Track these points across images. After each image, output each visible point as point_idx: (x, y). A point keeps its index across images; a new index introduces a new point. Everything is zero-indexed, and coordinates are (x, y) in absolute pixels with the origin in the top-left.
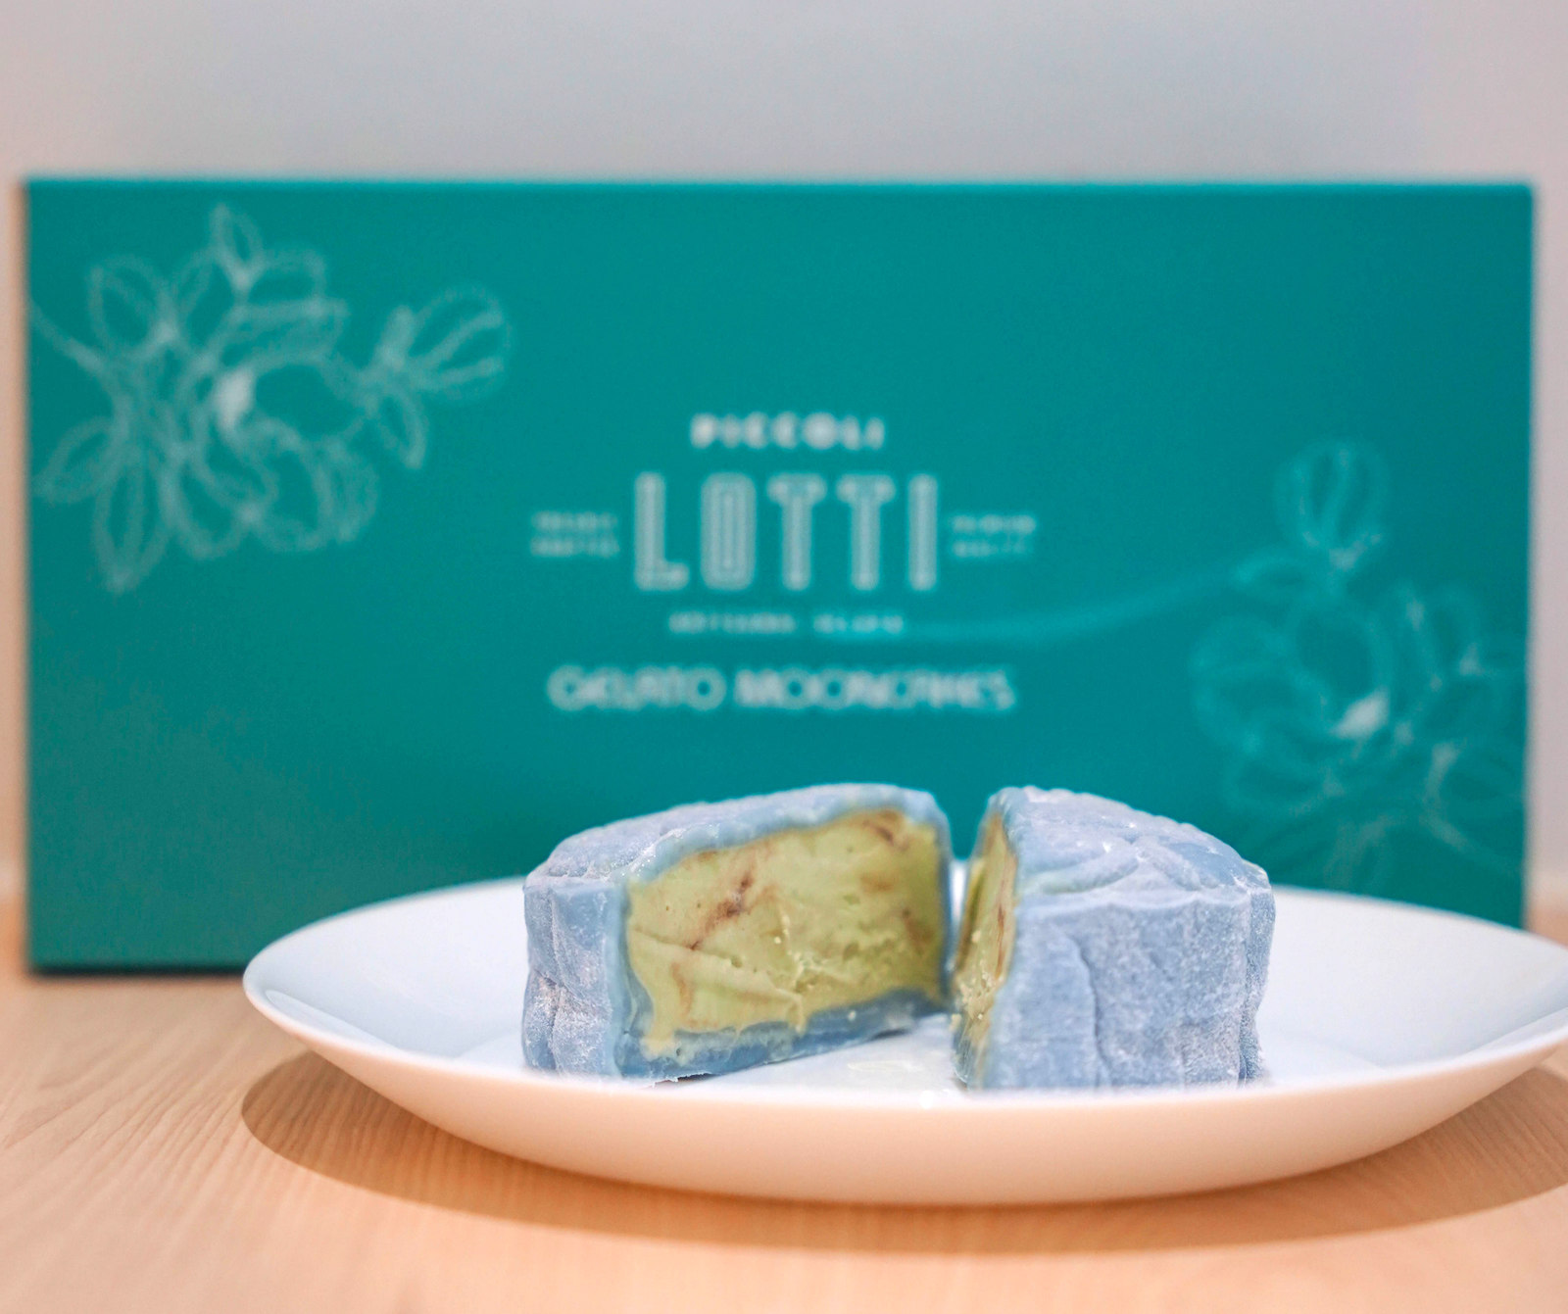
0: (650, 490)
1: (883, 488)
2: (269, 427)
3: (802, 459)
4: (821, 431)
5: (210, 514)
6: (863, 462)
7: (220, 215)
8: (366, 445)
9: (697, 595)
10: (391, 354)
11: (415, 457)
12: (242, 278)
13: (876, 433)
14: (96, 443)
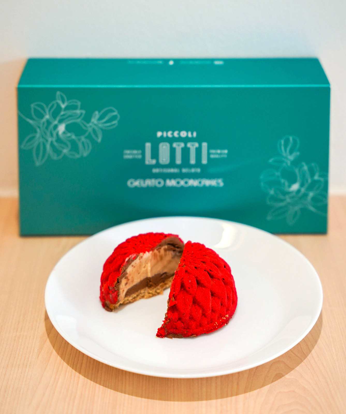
0: (148, 145)
1: (197, 145)
2: (69, 134)
3: (180, 139)
4: (183, 134)
5: (58, 152)
6: (192, 140)
7: (58, 93)
8: (89, 137)
9: (158, 165)
10: (94, 120)
11: (99, 140)
12: (63, 106)
13: (195, 134)
14: (33, 137)
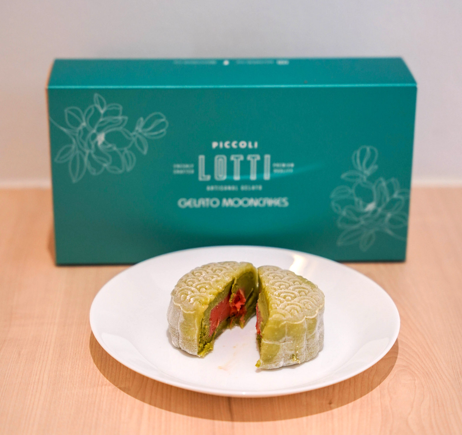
0: (202, 158)
1: (258, 157)
2: (110, 146)
3: (238, 151)
4: (243, 145)
5: (97, 166)
6: (253, 151)
7: (96, 95)
8: (133, 149)
9: (213, 182)
10: (139, 128)
11: (145, 152)
12: (102, 111)
13: (256, 145)
14: (68, 149)
